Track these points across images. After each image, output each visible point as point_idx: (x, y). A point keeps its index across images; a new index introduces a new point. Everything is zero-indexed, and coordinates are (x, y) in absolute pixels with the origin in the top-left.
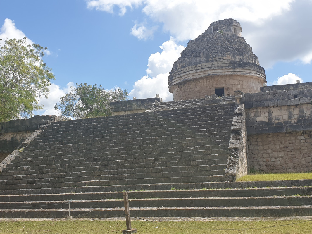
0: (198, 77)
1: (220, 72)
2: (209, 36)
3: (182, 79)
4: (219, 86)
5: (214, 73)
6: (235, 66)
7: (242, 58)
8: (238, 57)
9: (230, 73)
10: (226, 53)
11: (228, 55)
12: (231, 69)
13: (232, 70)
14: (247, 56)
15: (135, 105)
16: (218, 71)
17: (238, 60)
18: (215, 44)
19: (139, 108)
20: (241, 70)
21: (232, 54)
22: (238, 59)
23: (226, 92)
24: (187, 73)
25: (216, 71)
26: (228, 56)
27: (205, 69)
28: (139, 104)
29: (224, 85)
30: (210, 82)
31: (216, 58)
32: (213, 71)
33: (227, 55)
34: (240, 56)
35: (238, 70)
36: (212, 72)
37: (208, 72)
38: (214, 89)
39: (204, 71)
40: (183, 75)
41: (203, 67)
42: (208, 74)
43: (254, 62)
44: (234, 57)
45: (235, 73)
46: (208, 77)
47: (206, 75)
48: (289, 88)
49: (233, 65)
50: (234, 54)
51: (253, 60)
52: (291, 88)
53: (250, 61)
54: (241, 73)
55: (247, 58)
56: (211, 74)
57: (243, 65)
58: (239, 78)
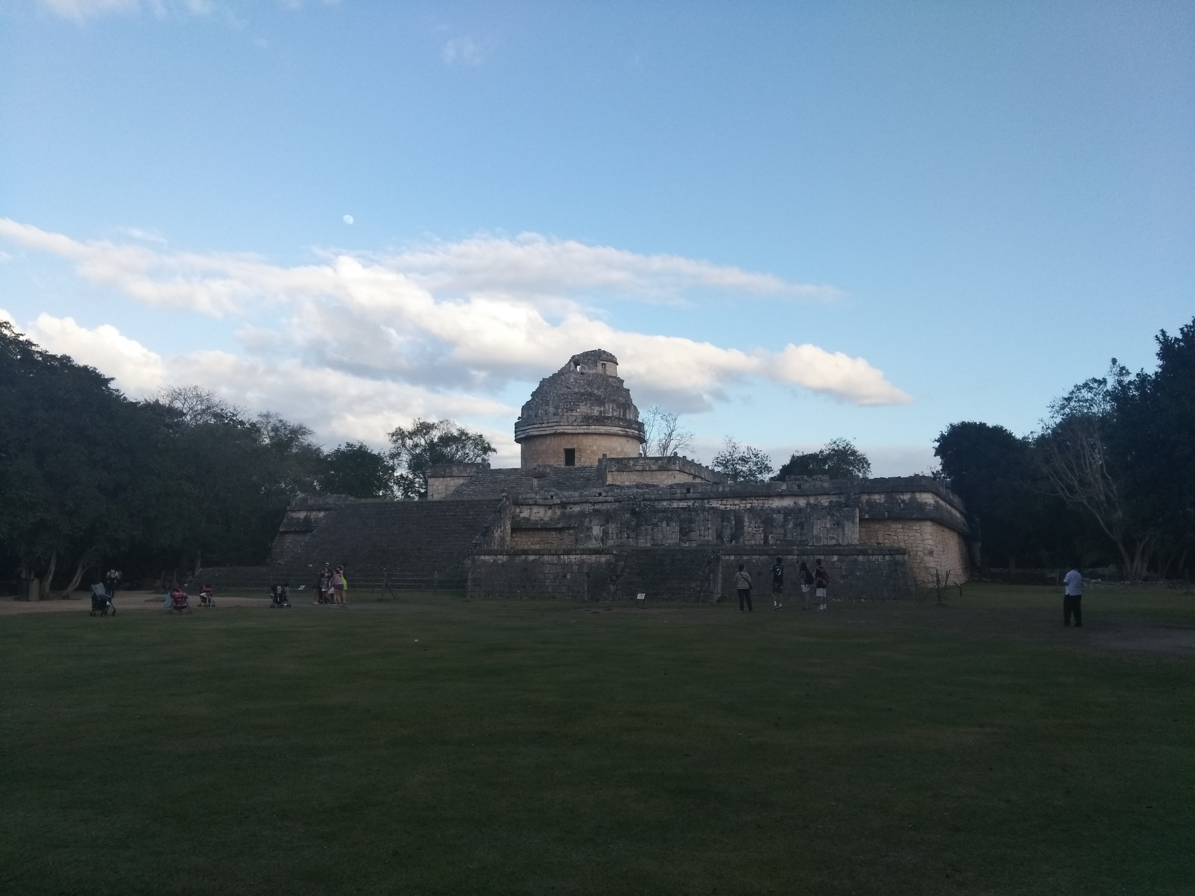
0: (544, 433)
1: (569, 429)
2: (565, 377)
3: (525, 434)
4: (569, 447)
5: (562, 431)
6: (590, 421)
7: (602, 409)
8: (597, 408)
9: (582, 431)
10: (581, 404)
11: (583, 405)
12: (584, 425)
13: (585, 427)
14: (611, 407)
16: (568, 427)
18: (570, 388)
19: (460, 475)
20: (597, 427)
21: (588, 405)
22: (596, 411)
23: (577, 455)
24: (531, 427)
25: (564, 427)
27: (552, 424)
29: (575, 446)
30: (558, 440)
31: (568, 409)
32: (562, 427)
33: (581, 407)
34: (601, 407)
35: (593, 427)
36: (560, 429)
37: (556, 428)
38: (562, 451)
39: (551, 426)
40: (526, 428)
41: (550, 421)
42: (555, 430)
43: (622, 414)
44: (591, 409)
45: (589, 431)
46: (555, 434)
47: (552, 432)
48: (629, 463)
49: (588, 420)
50: (592, 405)
51: (620, 411)
52: (632, 462)
53: (615, 414)
54: (597, 431)
55: (610, 410)
56: (559, 431)
57: (601, 420)
58: (595, 437)
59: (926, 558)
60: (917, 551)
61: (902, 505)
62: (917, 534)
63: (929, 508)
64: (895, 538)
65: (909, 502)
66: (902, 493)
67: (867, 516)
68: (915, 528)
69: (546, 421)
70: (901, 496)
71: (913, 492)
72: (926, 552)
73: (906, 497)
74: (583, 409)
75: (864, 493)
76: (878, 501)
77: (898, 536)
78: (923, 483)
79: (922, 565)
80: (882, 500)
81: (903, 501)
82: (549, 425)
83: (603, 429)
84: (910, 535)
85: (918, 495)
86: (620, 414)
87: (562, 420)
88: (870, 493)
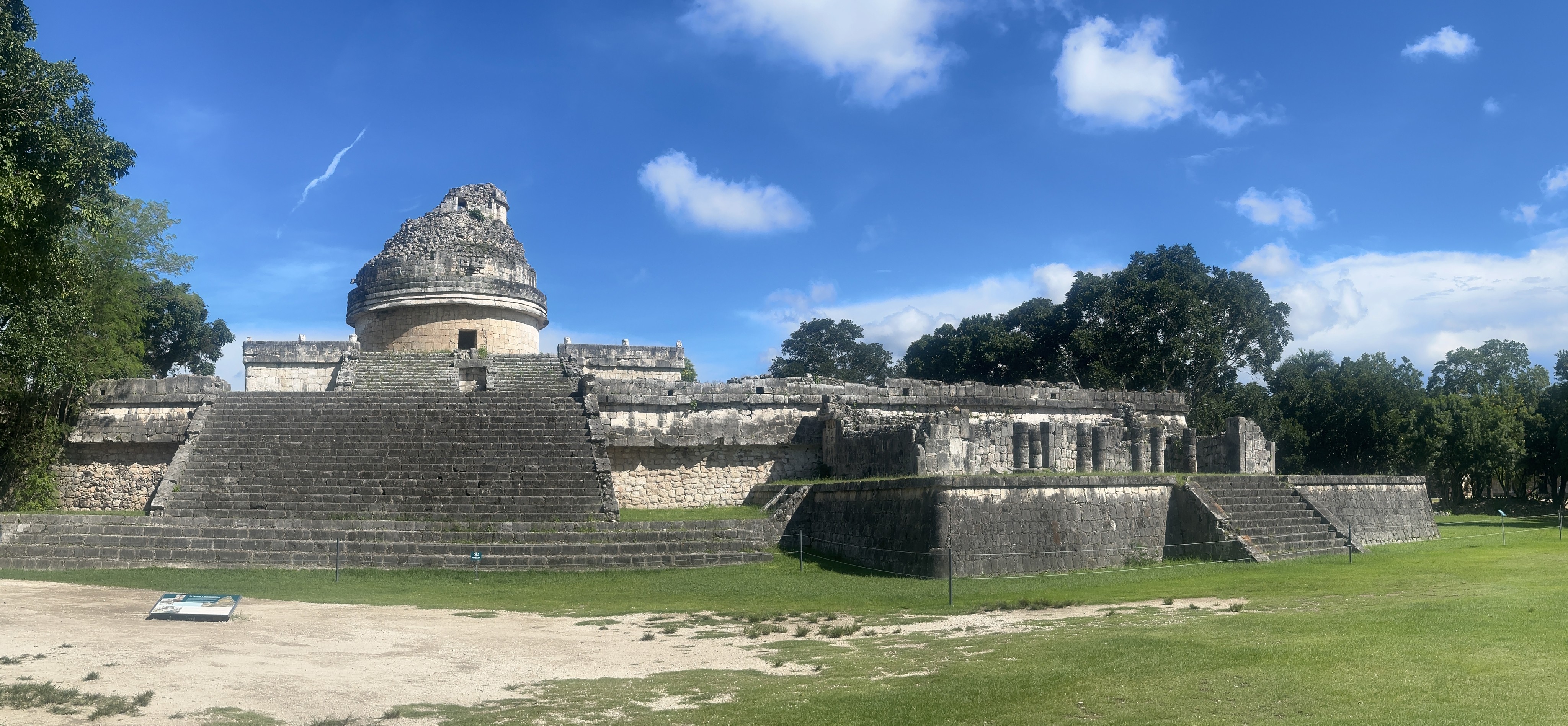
0: (429, 302)
4: (468, 328)
5: (461, 300)
6: (503, 289)
7: (513, 273)
8: (507, 270)
10: (485, 261)
11: (489, 264)
12: (494, 294)
14: (521, 270)
15: (304, 353)
16: (470, 296)
17: (506, 278)
19: (312, 360)
20: (509, 300)
21: (496, 264)
22: (506, 274)
23: (480, 340)
24: (405, 290)
25: (465, 295)
26: (490, 266)
28: (312, 352)
29: (478, 328)
30: (449, 315)
32: (460, 295)
33: (487, 266)
34: (511, 269)
38: (457, 332)
40: (393, 293)
42: (449, 299)
44: (499, 270)
45: (502, 305)
46: (447, 306)
47: (441, 301)
48: (609, 353)
49: (496, 286)
50: (500, 265)
52: (614, 353)
56: (455, 300)
57: (513, 289)
74: (490, 269)
82: (439, 289)
87: (461, 283)
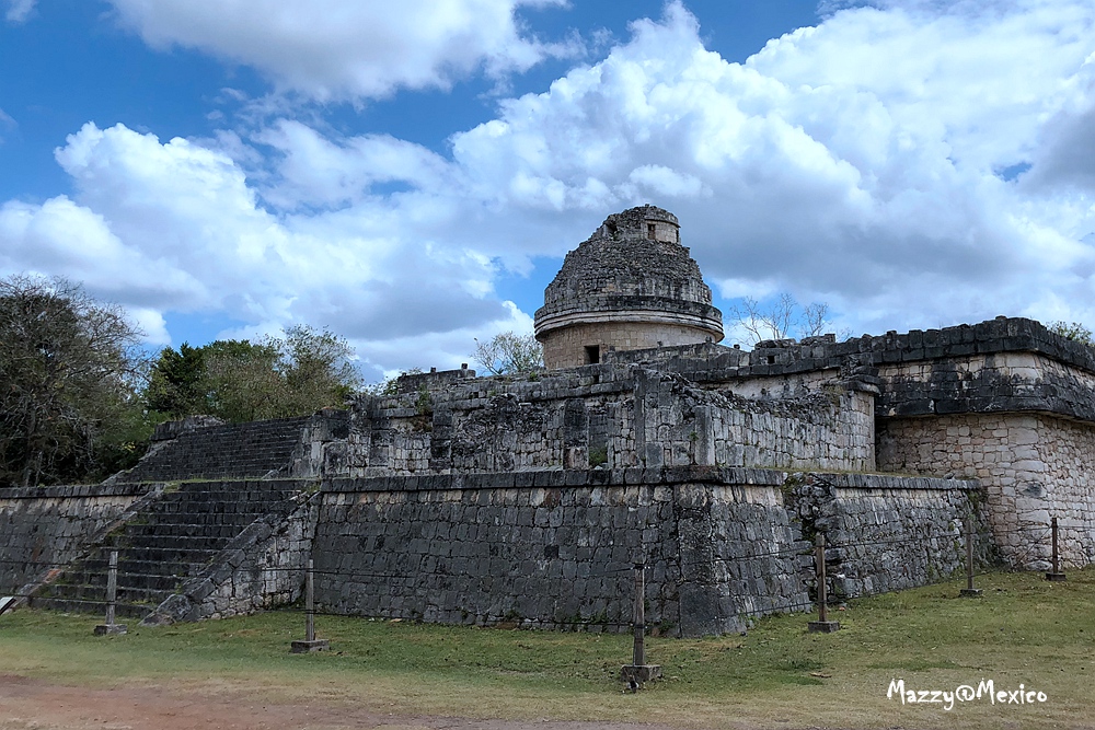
0: (558, 325)
1: (589, 318)
3: (545, 327)
4: (591, 343)
5: (580, 320)
6: (620, 305)
7: (640, 286)
8: (631, 286)
9: (606, 319)
10: (607, 281)
12: (609, 311)
13: (611, 313)
14: (655, 283)
16: (587, 315)
20: (629, 313)
21: (619, 282)
22: (630, 289)
23: (601, 354)
25: (583, 315)
27: (567, 312)
29: (600, 341)
30: (576, 335)
31: (589, 290)
32: (578, 316)
33: (608, 285)
35: (623, 313)
36: (577, 319)
37: (572, 317)
38: (583, 349)
39: (566, 315)
41: (565, 307)
42: (570, 321)
43: (672, 292)
44: (622, 287)
45: (617, 318)
46: (572, 327)
47: (567, 323)
49: (615, 302)
50: (624, 281)
51: (669, 289)
53: (661, 293)
54: (629, 319)
55: (653, 288)
56: (575, 321)
57: (635, 302)
58: (629, 327)
59: (1020, 501)
60: (1001, 487)
61: (964, 383)
62: (1000, 448)
63: (1024, 387)
64: (956, 457)
65: (981, 378)
66: (967, 358)
67: (892, 412)
68: (995, 433)
69: (560, 309)
70: (965, 366)
71: (990, 354)
72: (1022, 487)
73: (975, 367)
74: (611, 288)
75: (889, 364)
76: (916, 379)
77: (961, 454)
78: (1010, 334)
79: (1014, 517)
80: (925, 375)
81: (969, 376)
82: (564, 313)
83: (637, 316)
84: (986, 449)
85: (999, 361)
86: (669, 293)
87: (580, 305)
88: (900, 364)
